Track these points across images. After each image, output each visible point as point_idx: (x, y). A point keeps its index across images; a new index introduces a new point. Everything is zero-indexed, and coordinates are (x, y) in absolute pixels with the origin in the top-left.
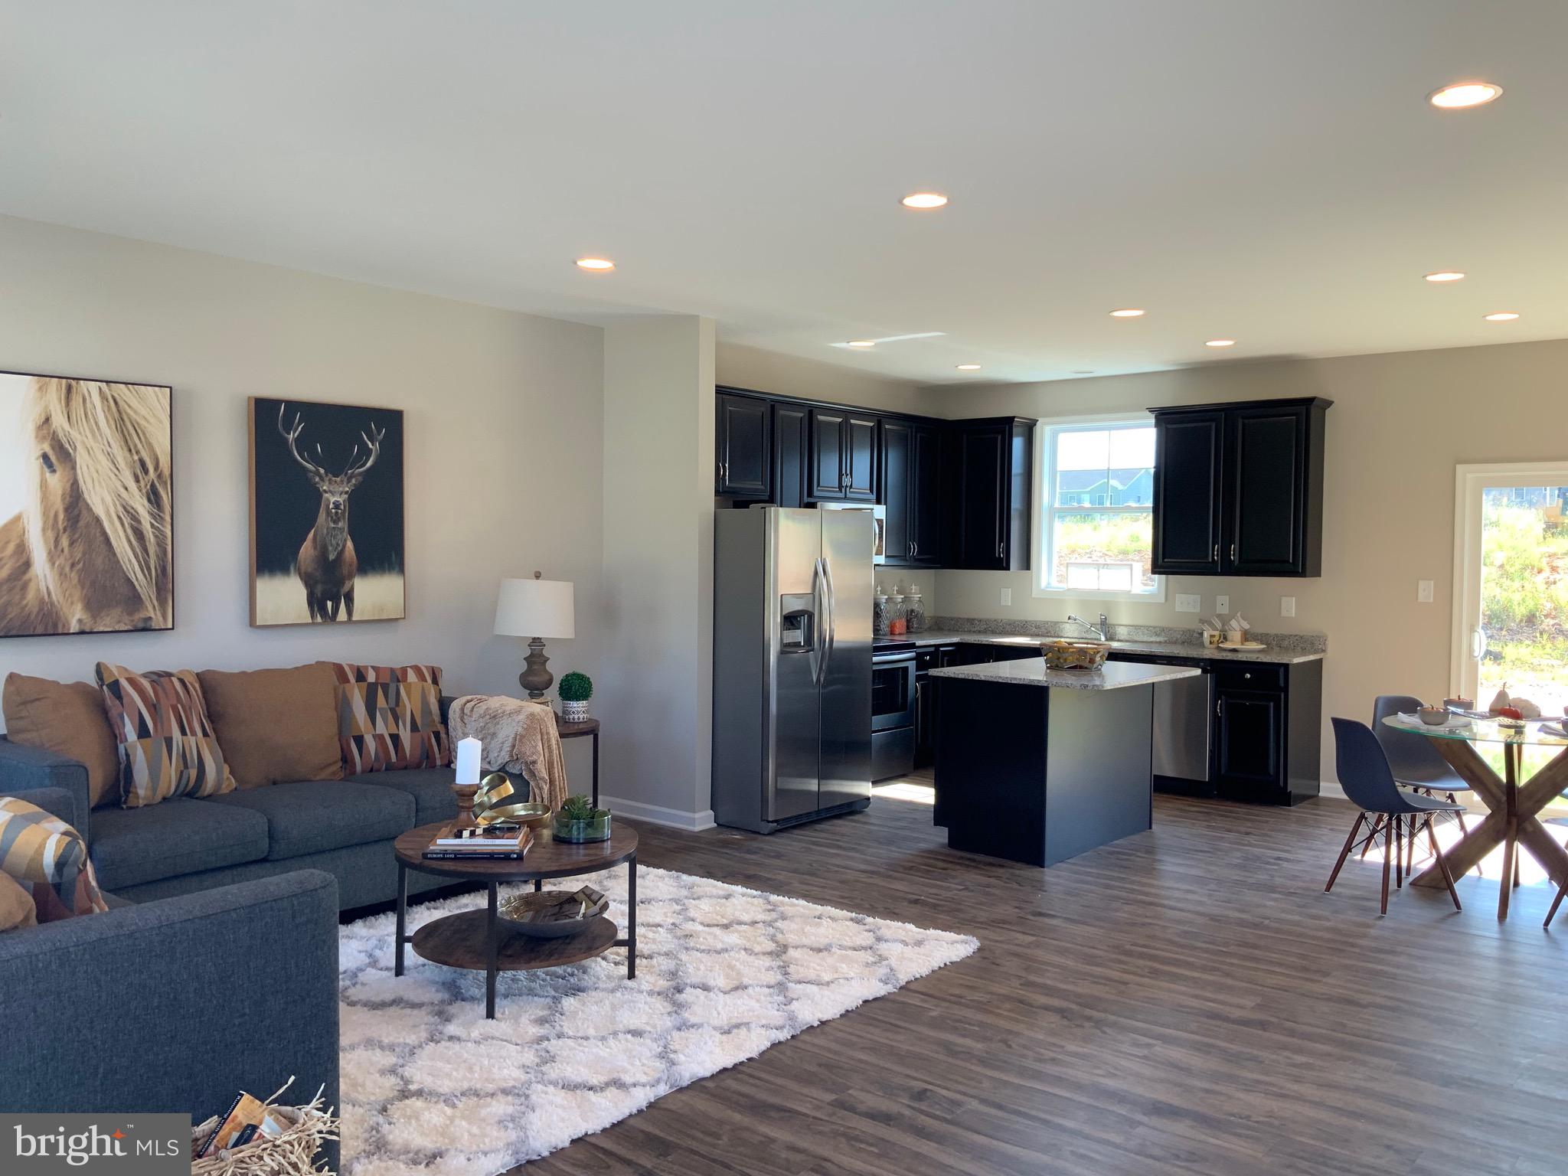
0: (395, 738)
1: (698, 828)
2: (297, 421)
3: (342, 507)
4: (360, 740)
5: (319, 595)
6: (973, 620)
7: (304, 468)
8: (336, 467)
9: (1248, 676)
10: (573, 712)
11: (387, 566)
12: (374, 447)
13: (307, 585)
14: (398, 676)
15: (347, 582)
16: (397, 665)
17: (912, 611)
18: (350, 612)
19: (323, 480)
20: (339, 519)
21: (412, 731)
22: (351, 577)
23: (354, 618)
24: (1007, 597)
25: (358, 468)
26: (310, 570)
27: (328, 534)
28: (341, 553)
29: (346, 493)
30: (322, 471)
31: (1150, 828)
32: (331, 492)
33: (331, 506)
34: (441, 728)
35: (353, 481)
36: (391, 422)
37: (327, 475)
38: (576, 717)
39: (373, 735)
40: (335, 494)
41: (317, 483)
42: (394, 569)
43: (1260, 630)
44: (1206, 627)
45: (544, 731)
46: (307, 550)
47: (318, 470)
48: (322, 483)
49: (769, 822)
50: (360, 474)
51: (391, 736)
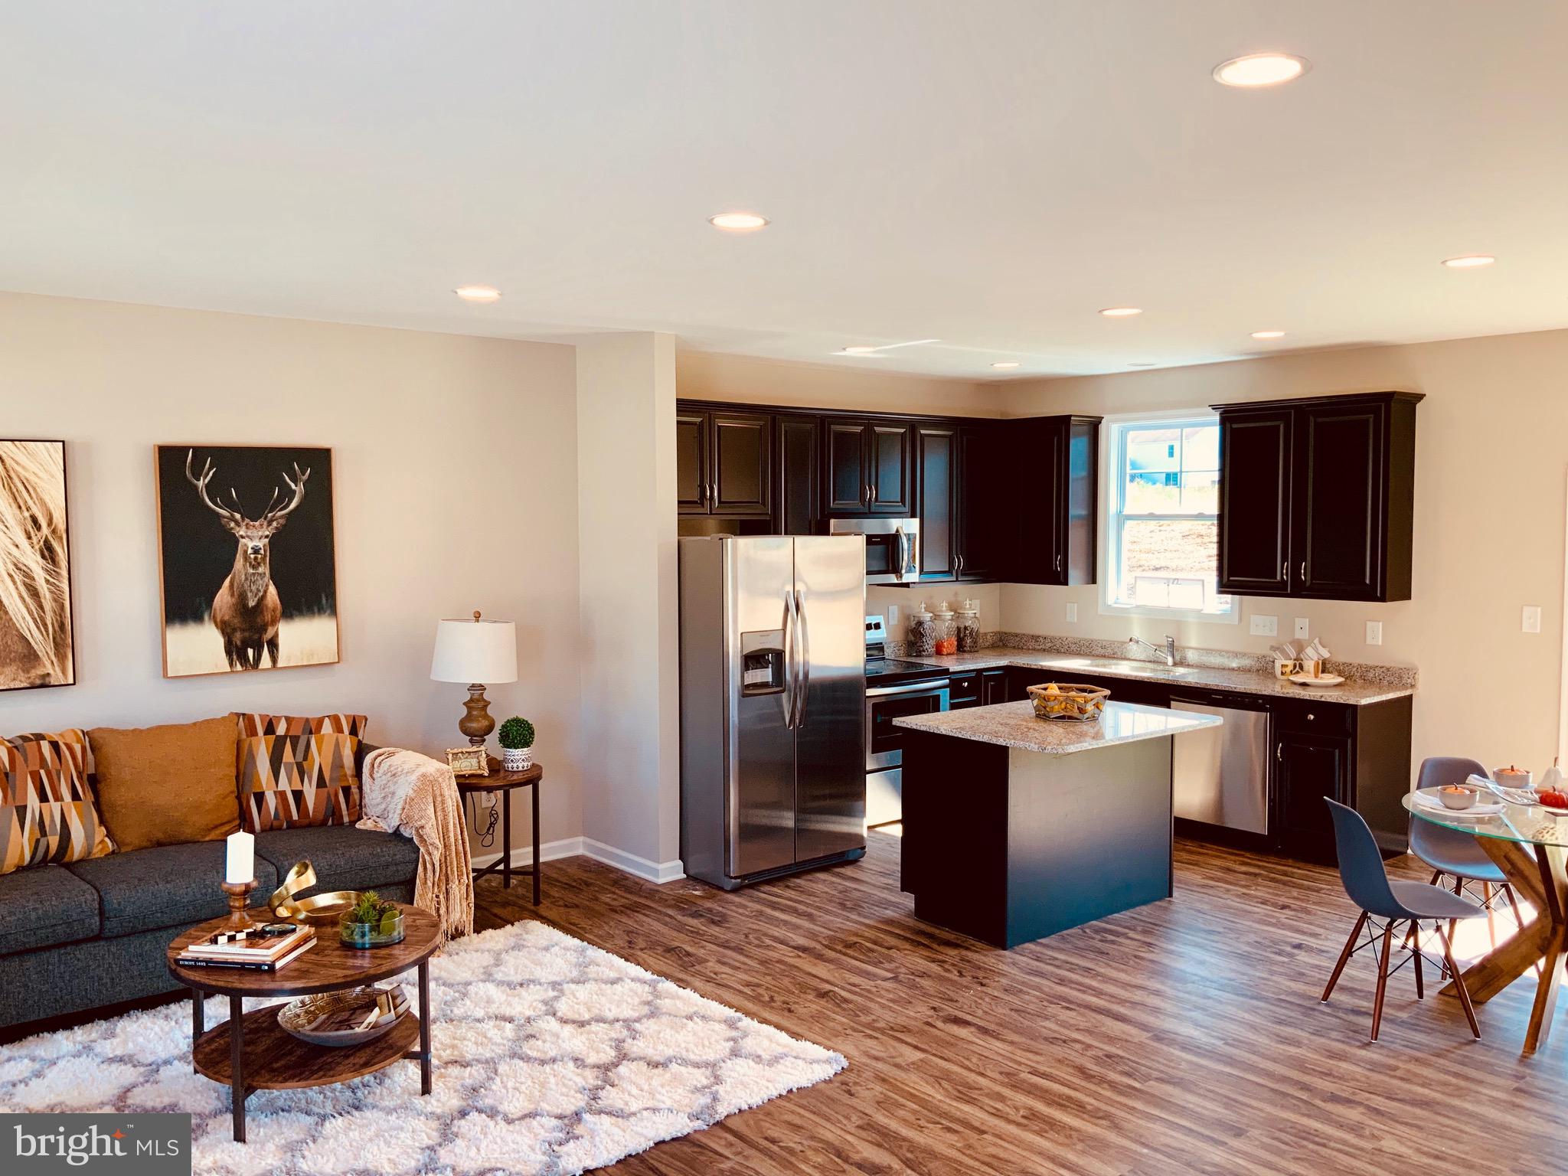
0: (298, 795)
1: (661, 881)
2: (207, 466)
3: (262, 552)
4: (260, 797)
5: (239, 643)
6: (1039, 637)
7: (218, 513)
8: (253, 512)
9: (1312, 717)
10: (512, 761)
11: (316, 610)
12: (299, 489)
13: (224, 633)
14: (312, 727)
15: (270, 628)
16: (313, 714)
17: (966, 628)
18: (274, 660)
19: (239, 526)
20: (259, 564)
21: (318, 786)
22: (274, 622)
23: (280, 664)
24: (1072, 613)
25: (279, 511)
26: (226, 618)
27: (246, 579)
28: (264, 597)
29: (267, 537)
30: (238, 516)
31: (1171, 895)
32: (248, 537)
33: (250, 551)
34: (351, 781)
35: (275, 524)
36: (318, 461)
37: (243, 520)
38: (515, 765)
39: (275, 792)
40: (253, 537)
41: (232, 528)
42: (325, 612)
43: (1341, 658)
44: (1277, 655)
45: (438, 793)
46: (223, 598)
47: (232, 515)
48: (238, 529)
49: (732, 878)
50: (281, 517)
51: (294, 792)
